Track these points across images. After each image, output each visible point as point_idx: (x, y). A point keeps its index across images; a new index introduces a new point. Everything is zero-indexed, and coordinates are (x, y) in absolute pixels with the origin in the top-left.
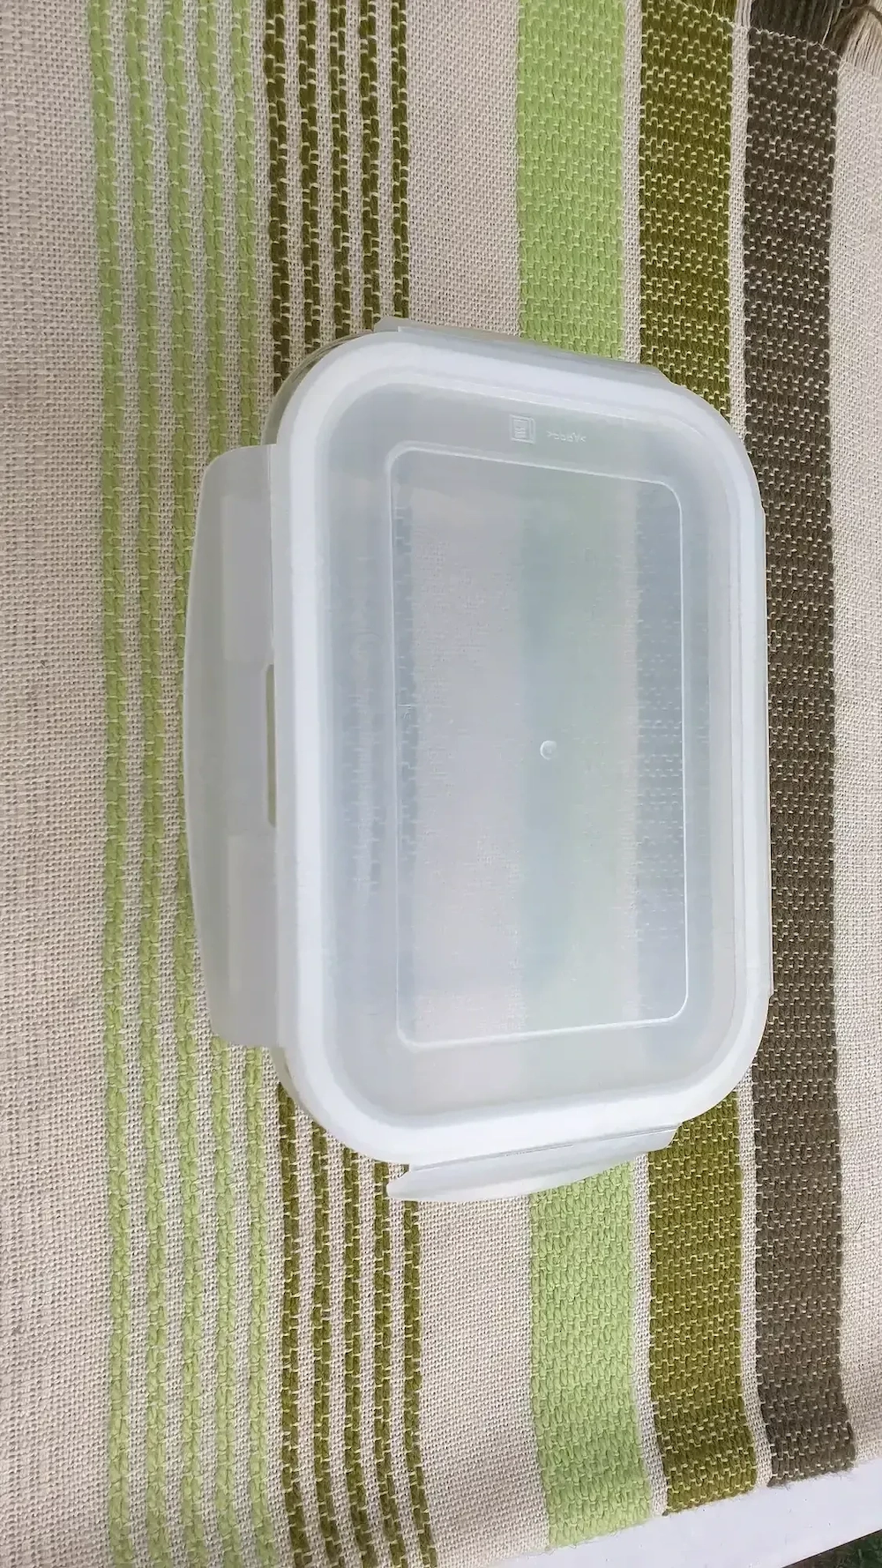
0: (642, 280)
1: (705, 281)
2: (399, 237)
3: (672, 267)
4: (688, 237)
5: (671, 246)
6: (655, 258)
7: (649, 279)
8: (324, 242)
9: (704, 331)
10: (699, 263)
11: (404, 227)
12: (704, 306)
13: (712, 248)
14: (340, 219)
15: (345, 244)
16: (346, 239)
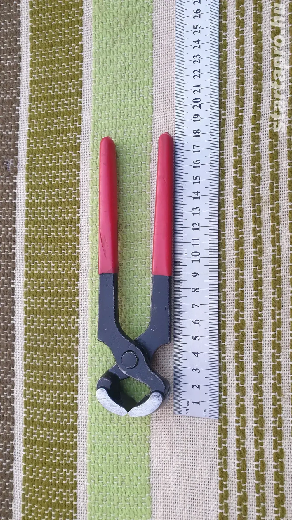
0: (76, 461)
1: (37, 463)
2: (224, 470)
3: (57, 469)
4: (47, 488)
5: (57, 482)
6: (67, 474)
7: (72, 461)
8: (270, 463)
9: (39, 434)
10: (41, 473)
11: (221, 477)
12: (38, 449)
13: (32, 481)
14: (261, 478)
15: (257, 463)
16: (257, 466)
